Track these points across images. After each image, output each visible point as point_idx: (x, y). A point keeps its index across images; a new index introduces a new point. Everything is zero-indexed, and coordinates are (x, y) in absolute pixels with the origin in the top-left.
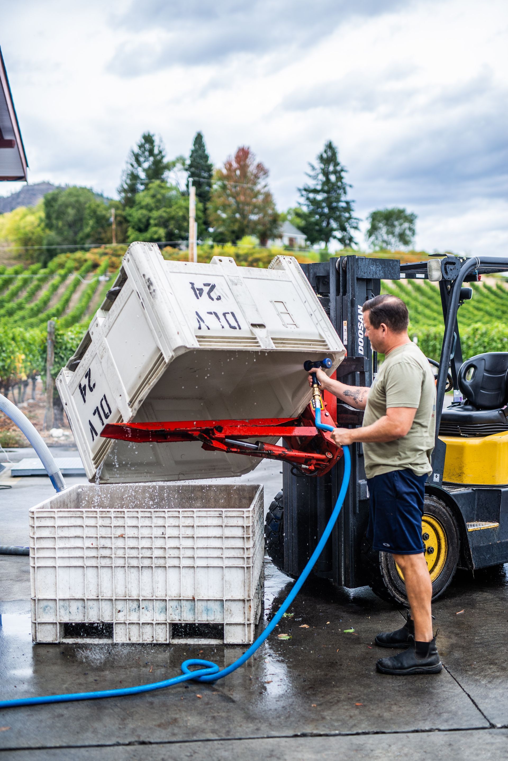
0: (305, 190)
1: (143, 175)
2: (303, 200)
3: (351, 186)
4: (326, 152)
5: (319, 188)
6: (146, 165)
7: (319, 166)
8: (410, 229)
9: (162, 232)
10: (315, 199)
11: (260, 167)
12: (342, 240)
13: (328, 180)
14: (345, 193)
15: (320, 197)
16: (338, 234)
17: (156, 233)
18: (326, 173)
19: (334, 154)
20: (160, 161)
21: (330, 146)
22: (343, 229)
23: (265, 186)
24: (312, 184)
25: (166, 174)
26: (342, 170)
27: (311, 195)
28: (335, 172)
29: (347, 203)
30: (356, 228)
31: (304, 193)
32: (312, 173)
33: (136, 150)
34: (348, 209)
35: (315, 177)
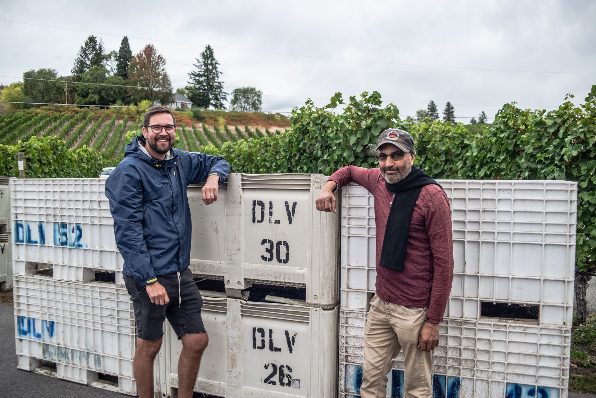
0: (193, 74)
1: (88, 62)
2: (191, 81)
3: (221, 73)
4: (206, 51)
5: (202, 73)
6: (90, 57)
7: (201, 60)
8: (258, 100)
9: (96, 97)
10: (199, 80)
11: (160, 57)
12: (215, 106)
13: (208, 68)
14: (218, 77)
15: (202, 79)
16: (213, 102)
17: (92, 98)
18: (206, 65)
19: (212, 53)
20: (100, 54)
21: (209, 48)
22: (217, 99)
23: (163, 70)
24: (197, 70)
25: (104, 62)
26: (216, 63)
27: (197, 78)
28: (212, 64)
29: (219, 83)
30: (224, 98)
31: (192, 76)
32: (198, 65)
33: (84, 46)
34: (220, 87)
35: (199, 67)
